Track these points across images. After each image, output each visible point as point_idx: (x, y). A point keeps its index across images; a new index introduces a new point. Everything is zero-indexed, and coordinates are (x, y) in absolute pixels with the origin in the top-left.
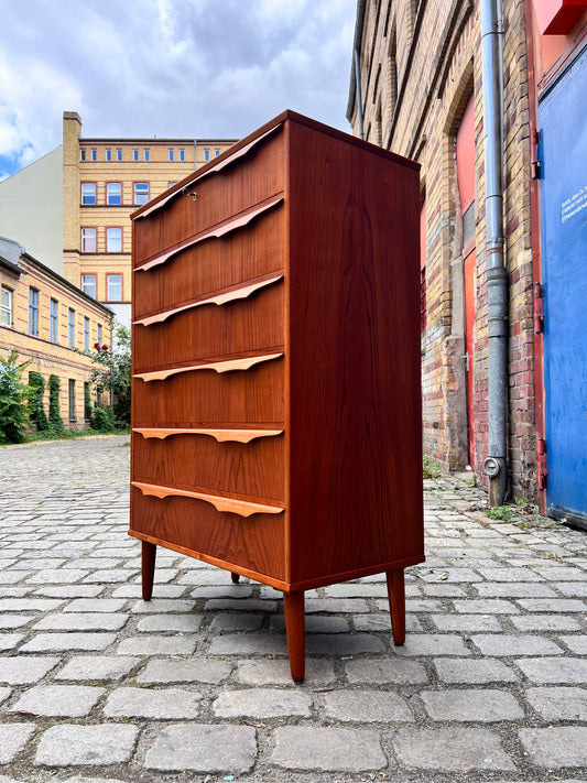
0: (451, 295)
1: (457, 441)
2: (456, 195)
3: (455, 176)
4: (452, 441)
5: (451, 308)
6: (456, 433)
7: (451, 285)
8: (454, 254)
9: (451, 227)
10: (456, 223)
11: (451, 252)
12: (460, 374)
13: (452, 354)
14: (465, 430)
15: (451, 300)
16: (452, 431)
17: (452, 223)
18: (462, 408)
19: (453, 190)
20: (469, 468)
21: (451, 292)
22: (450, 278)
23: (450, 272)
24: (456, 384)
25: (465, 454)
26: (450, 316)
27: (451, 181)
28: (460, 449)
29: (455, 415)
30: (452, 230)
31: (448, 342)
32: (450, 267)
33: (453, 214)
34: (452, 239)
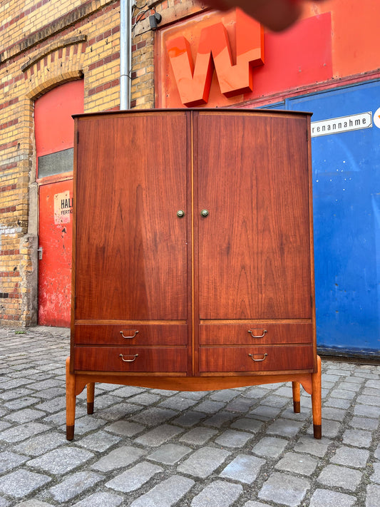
0: (28, 207)
1: (31, 306)
2: (34, 142)
3: (33, 128)
4: (28, 307)
5: (28, 215)
6: (31, 301)
7: (28, 201)
8: (31, 180)
9: (30, 161)
10: (34, 159)
11: (29, 178)
12: (35, 261)
13: (31, 247)
14: (36, 298)
15: (28, 210)
16: (28, 299)
17: (30, 159)
18: (35, 283)
19: (32, 137)
21: (28, 204)
22: (28, 195)
23: (28, 191)
24: (32, 267)
25: (35, 314)
26: (28, 220)
27: (30, 131)
28: (33, 311)
29: (31, 289)
30: (30, 164)
31: (28, 239)
32: (29, 188)
33: (31, 153)
34: (30, 170)
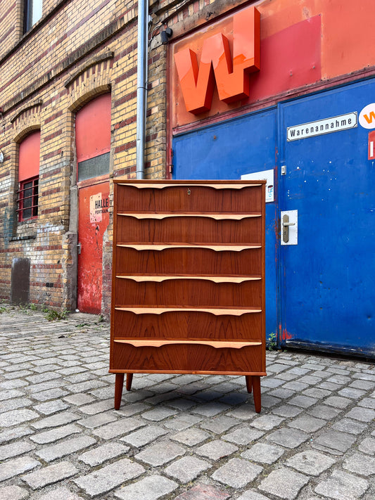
0: (70, 208)
1: (71, 295)
2: (75, 149)
3: (74, 138)
4: (68, 296)
5: (69, 215)
6: (71, 290)
7: (69, 202)
8: (72, 183)
9: (71, 167)
10: (74, 165)
11: (70, 182)
12: (74, 255)
13: (71, 243)
14: (76, 288)
15: (69, 210)
16: (69, 289)
17: (72, 165)
18: (75, 275)
19: (73, 145)
20: (77, 311)
21: (69, 205)
22: (69, 197)
23: (70, 194)
24: (72, 261)
25: (75, 302)
26: (69, 220)
27: (72, 140)
28: (73, 299)
29: (71, 279)
30: (71, 169)
31: (69, 236)
32: (70, 191)
33: (72, 160)
34: (71, 175)
